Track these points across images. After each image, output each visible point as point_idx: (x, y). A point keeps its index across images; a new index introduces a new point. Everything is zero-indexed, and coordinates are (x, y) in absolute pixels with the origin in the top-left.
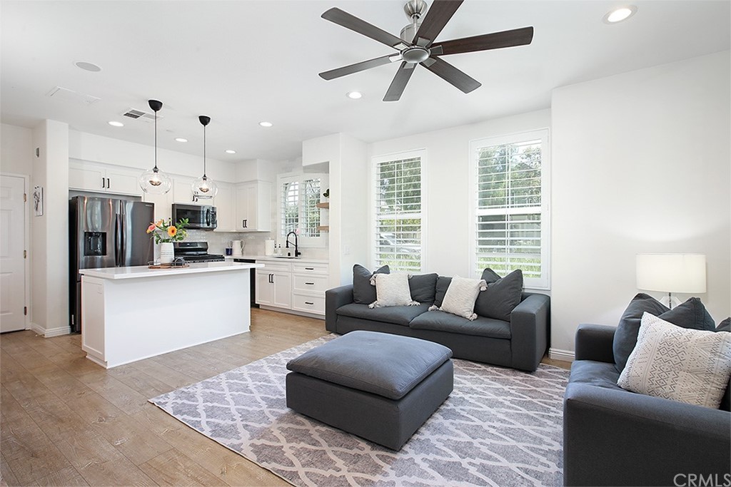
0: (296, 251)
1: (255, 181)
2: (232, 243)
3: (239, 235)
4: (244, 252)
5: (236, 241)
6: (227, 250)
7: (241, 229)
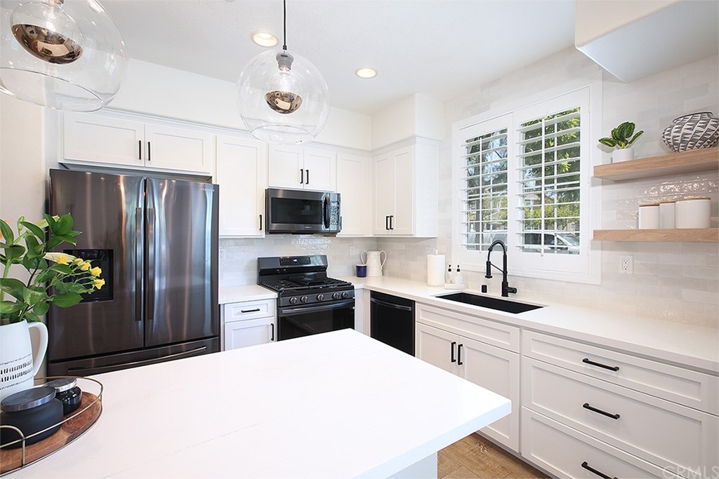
0: (505, 284)
1: (411, 140)
2: (366, 256)
3: (378, 243)
4: (386, 271)
5: (374, 252)
6: (359, 268)
7: (382, 231)
